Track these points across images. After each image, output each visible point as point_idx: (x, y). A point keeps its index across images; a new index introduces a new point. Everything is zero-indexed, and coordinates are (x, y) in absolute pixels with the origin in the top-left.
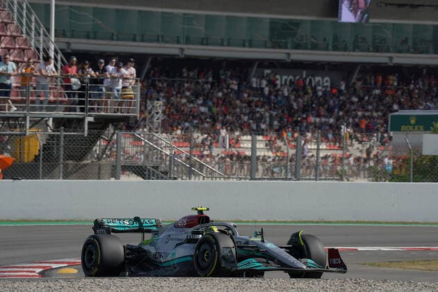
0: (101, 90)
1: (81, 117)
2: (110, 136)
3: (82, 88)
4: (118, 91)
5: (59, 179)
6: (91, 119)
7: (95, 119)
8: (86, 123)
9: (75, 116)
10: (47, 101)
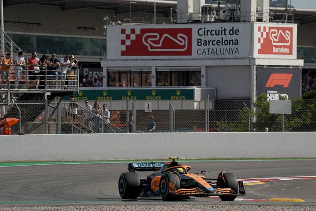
0: (55, 74)
1: (43, 92)
2: (56, 105)
3: (41, 73)
4: (64, 74)
5: (46, 133)
6: (49, 94)
7: (51, 94)
8: (46, 96)
9: (38, 92)
10: (18, 82)
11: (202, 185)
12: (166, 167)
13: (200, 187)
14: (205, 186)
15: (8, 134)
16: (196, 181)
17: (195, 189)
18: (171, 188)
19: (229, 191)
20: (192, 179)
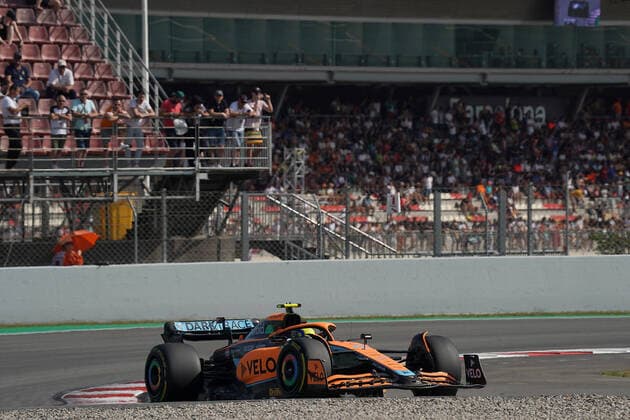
1: (190, 173)
2: (231, 200)
3: (190, 133)
4: (239, 134)
5: (162, 262)
6: (204, 176)
7: (209, 176)
8: (198, 181)
9: (181, 173)
10: (140, 153)
11: (383, 366)
12: (270, 327)
13: (379, 371)
14: (391, 367)
15: (77, 263)
16: (363, 356)
17: (369, 374)
18: (313, 375)
19: (444, 379)
20: (354, 353)
